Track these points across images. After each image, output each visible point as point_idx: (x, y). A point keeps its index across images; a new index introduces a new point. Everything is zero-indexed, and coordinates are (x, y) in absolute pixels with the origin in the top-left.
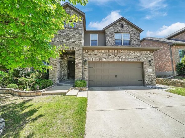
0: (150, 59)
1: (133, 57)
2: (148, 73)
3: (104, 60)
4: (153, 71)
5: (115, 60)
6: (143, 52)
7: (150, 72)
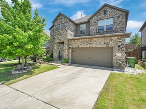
0: (120, 44)
1: (103, 43)
2: (116, 57)
3: (80, 46)
4: (122, 55)
5: (88, 46)
6: (113, 38)
7: (118, 56)
